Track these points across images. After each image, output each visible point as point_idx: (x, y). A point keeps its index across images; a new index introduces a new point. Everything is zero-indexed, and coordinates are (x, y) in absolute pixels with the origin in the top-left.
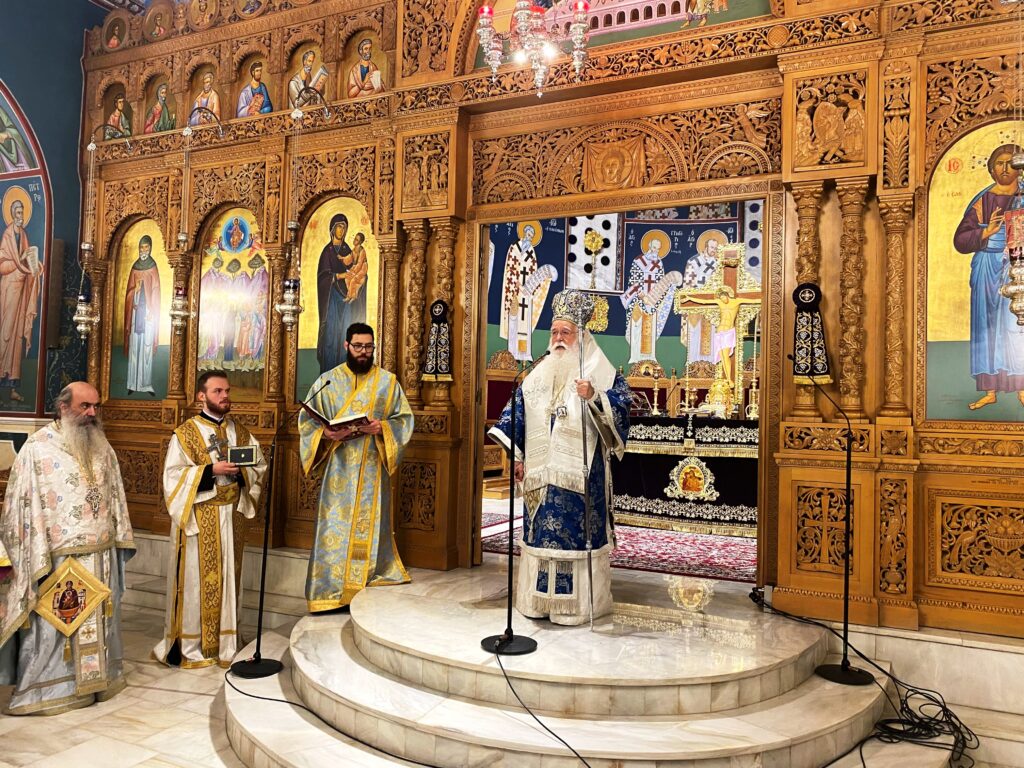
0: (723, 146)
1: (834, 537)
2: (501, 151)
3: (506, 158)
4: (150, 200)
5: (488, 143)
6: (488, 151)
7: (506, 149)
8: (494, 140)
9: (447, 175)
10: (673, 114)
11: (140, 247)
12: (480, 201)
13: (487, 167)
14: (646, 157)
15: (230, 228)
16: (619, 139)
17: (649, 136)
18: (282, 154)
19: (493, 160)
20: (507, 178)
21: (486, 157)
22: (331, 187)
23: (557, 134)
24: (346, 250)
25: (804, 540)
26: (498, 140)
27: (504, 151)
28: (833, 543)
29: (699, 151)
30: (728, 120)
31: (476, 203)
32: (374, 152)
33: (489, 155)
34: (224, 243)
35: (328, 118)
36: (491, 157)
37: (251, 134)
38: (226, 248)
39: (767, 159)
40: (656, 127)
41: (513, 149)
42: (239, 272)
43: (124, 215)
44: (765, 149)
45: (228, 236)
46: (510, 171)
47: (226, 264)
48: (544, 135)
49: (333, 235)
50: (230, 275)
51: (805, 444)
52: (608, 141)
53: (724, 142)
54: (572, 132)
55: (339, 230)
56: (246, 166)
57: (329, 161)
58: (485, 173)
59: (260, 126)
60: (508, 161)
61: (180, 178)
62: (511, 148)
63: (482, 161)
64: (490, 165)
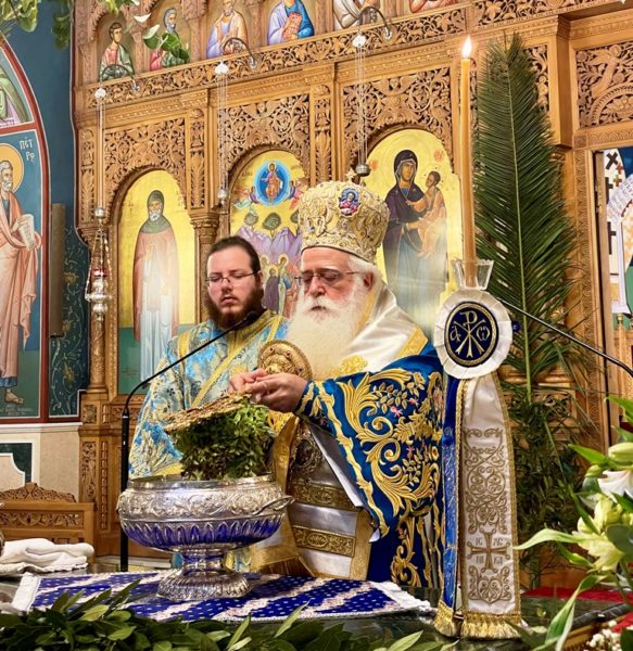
2: (612, 61)
3: (621, 68)
4: (162, 148)
5: (595, 52)
6: (595, 62)
7: (620, 57)
8: (603, 48)
9: (547, 96)
11: (149, 206)
12: (590, 123)
13: (596, 81)
15: (265, 175)
18: (331, 85)
19: (603, 72)
20: (624, 92)
21: (594, 69)
22: (395, 119)
24: (416, 193)
26: (609, 47)
27: (618, 61)
31: (584, 126)
32: (448, 74)
33: (597, 66)
34: (257, 193)
35: (388, 37)
36: (601, 68)
37: (291, 63)
38: (260, 200)
41: (629, 57)
42: (279, 229)
43: (129, 168)
45: (263, 185)
46: (626, 84)
47: (262, 220)
49: (398, 176)
50: (268, 232)
55: (405, 169)
56: (283, 101)
57: (391, 88)
58: (593, 89)
59: (301, 53)
60: (624, 71)
61: (200, 120)
62: (626, 56)
63: (589, 75)
64: (600, 78)
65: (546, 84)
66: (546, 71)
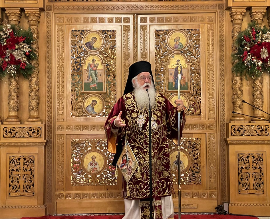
1: (255, 177)
25: (241, 179)
28: (255, 180)
51: (241, 134)
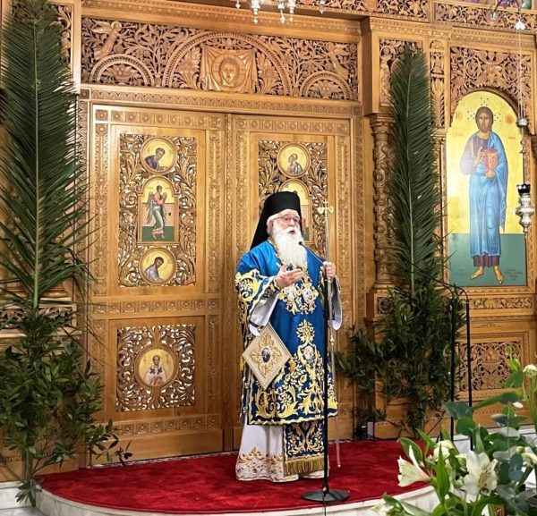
0: (318, 72)
2: (115, 34)
3: (120, 42)
5: (99, 23)
6: (99, 30)
7: (120, 32)
8: (106, 21)
9: (69, 50)
10: (280, 38)
12: (91, 79)
13: (99, 46)
14: (258, 69)
16: (234, 49)
17: (259, 51)
19: (105, 40)
20: (123, 62)
21: (97, 36)
23: (176, 30)
26: (111, 22)
27: (118, 35)
29: (300, 73)
30: (321, 52)
31: (85, 81)
33: (100, 35)
36: (104, 37)
39: (349, 89)
40: (266, 46)
41: (128, 34)
44: (348, 81)
46: (125, 55)
48: (162, 28)
52: (224, 48)
53: (319, 70)
54: (190, 32)
58: (97, 52)
60: (123, 45)
62: (126, 33)
63: (93, 39)
64: (101, 45)
65: (69, 39)
66: (70, 28)
